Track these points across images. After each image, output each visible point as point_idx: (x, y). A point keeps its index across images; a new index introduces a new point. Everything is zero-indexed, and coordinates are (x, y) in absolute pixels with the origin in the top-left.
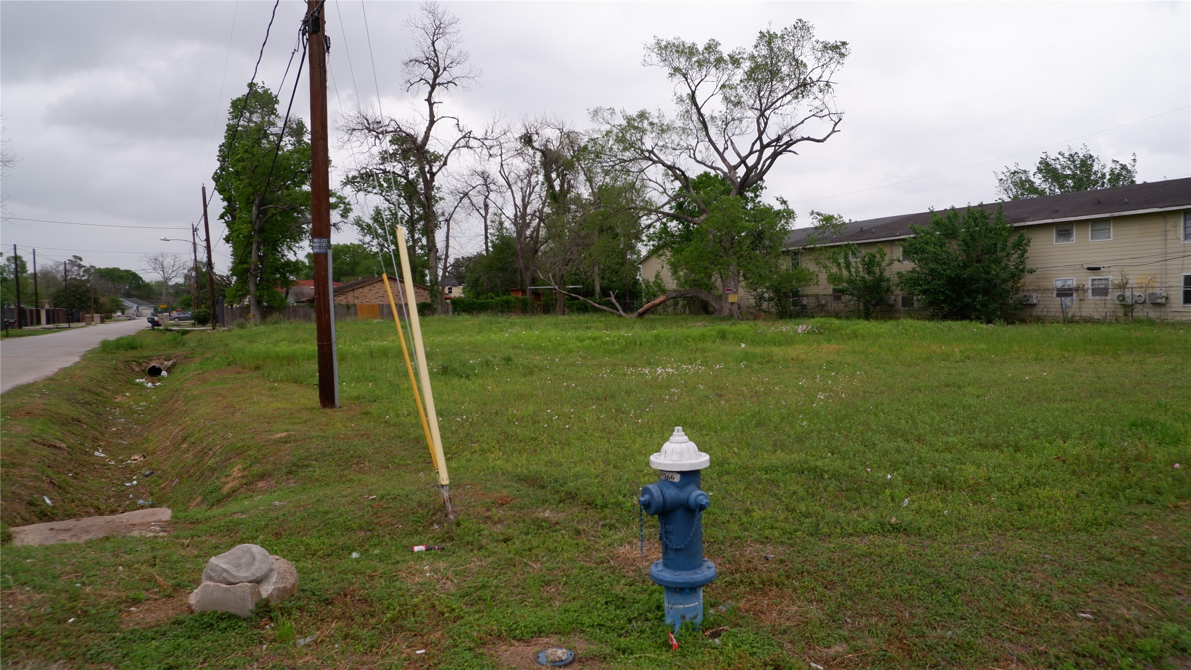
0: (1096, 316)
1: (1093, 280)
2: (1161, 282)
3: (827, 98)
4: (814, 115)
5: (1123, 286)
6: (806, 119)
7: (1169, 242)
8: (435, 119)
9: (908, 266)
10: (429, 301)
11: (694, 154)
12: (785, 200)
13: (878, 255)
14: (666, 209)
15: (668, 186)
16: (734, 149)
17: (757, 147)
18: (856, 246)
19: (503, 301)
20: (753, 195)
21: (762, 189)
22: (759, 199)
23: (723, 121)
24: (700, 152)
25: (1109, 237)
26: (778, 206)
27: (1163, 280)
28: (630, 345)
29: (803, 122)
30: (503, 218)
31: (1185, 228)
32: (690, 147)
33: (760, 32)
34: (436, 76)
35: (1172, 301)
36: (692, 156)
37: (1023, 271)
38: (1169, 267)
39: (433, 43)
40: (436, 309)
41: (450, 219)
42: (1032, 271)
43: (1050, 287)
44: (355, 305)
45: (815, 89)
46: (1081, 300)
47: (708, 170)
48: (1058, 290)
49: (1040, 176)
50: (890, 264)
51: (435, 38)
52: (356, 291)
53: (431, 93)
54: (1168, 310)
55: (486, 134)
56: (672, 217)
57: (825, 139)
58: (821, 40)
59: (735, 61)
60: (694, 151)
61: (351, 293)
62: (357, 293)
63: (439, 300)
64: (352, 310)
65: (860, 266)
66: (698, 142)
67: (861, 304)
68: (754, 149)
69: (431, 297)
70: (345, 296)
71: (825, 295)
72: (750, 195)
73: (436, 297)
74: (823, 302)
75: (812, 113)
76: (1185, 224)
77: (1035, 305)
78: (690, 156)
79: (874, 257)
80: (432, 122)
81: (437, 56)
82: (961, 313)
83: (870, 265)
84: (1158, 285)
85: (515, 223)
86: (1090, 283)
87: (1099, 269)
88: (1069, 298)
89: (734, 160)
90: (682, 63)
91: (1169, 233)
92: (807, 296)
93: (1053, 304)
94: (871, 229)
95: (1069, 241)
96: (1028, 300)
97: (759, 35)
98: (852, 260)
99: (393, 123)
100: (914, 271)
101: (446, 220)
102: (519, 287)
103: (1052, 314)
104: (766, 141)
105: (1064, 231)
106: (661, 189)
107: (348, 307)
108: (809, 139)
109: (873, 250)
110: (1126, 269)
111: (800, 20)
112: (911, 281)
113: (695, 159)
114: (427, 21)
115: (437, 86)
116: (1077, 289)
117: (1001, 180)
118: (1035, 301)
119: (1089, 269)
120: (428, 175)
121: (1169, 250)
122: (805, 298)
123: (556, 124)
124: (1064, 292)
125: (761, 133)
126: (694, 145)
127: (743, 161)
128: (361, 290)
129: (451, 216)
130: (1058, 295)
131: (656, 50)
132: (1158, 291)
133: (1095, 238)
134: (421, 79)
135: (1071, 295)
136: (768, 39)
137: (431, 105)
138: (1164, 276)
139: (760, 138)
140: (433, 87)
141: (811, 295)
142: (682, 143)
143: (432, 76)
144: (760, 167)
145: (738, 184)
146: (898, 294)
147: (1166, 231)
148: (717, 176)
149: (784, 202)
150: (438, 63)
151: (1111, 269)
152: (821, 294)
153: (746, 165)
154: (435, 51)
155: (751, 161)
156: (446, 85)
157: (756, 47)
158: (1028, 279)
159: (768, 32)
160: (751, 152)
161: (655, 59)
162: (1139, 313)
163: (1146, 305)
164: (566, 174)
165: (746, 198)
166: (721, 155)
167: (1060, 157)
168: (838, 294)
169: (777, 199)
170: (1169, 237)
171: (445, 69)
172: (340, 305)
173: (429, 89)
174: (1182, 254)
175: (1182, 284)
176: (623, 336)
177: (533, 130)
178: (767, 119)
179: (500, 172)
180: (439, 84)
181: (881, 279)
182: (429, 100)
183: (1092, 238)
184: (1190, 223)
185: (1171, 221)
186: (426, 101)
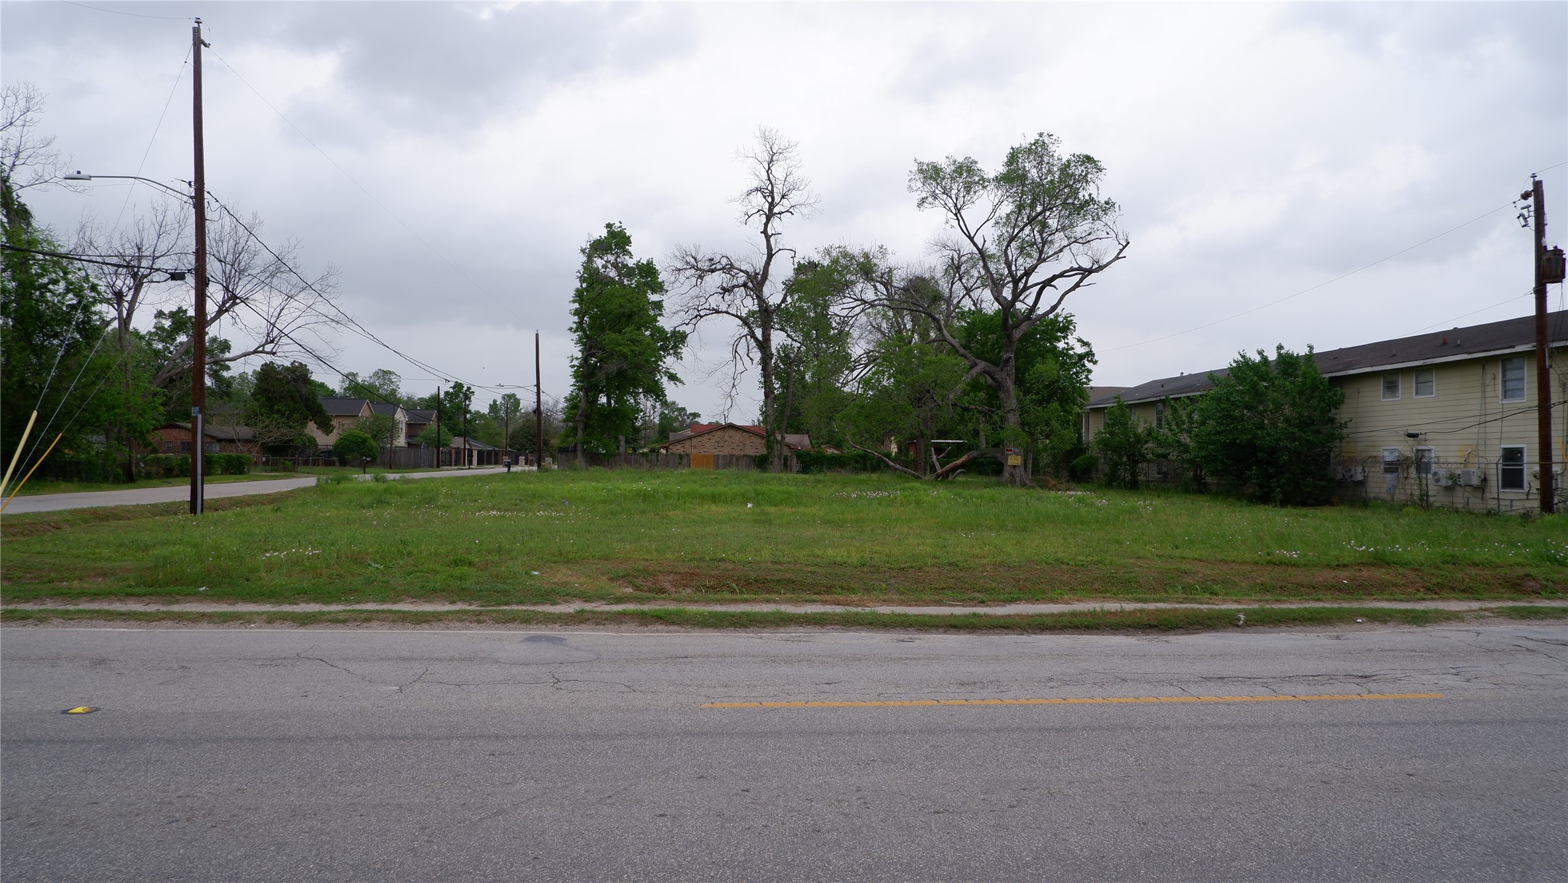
1: (1417, 451)
2: (1479, 457)
5: (1437, 461)
7: (1488, 400)
8: (773, 252)
25: (1432, 393)
27: (1482, 454)
31: (1504, 382)
34: (773, 205)
35: (1491, 483)
38: (1489, 436)
39: (768, 172)
43: (1379, 459)
44: (688, 455)
46: (1406, 478)
48: (1384, 462)
53: (766, 225)
54: (1487, 495)
57: (1105, 268)
64: (685, 460)
70: (682, 445)
73: (773, 449)
76: (1504, 376)
77: (1361, 483)
80: (770, 256)
81: (772, 184)
84: (1475, 460)
86: (1412, 455)
87: (1417, 436)
88: (1394, 475)
91: (1488, 389)
93: (1380, 484)
95: (1395, 396)
96: (1351, 476)
99: (725, 259)
105: (1392, 381)
107: (681, 457)
114: (761, 149)
115: (773, 217)
116: (1401, 463)
118: (1360, 478)
119: (1410, 435)
121: (1489, 410)
124: (1391, 467)
128: (699, 439)
130: (1385, 470)
132: (1473, 468)
133: (1420, 395)
134: (758, 210)
135: (1398, 470)
137: (768, 238)
138: (1482, 448)
140: (768, 219)
143: (767, 205)
147: (1484, 386)
150: (773, 192)
151: (1429, 439)
154: (769, 178)
156: (783, 215)
163: (1465, 489)
170: (1488, 394)
171: (781, 198)
172: (674, 454)
173: (765, 220)
175: (1501, 460)
180: (775, 214)
182: (765, 232)
183: (1417, 393)
184: (1510, 375)
185: (1490, 371)
186: (761, 233)
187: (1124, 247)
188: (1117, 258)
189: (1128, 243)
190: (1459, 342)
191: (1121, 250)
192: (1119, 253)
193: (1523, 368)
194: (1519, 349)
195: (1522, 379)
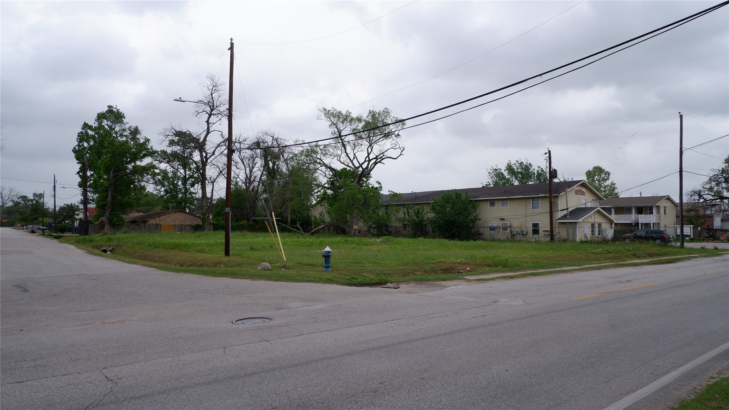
0: (502, 239)
1: (502, 224)
2: (525, 226)
3: (398, 140)
4: (392, 148)
5: (510, 227)
6: (388, 149)
7: (527, 209)
8: (210, 131)
9: (431, 215)
10: (201, 223)
11: (340, 159)
12: (380, 182)
13: (421, 209)
14: (326, 185)
15: (327, 173)
16: (357, 160)
17: (367, 159)
18: (412, 205)
19: (240, 225)
20: (366, 180)
21: (370, 177)
22: (369, 181)
23: (353, 145)
24: (343, 157)
25: (508, 207)
26: (376, 185)
27: (526, 225)
28: (311, 245)
29: (387, 151)
30: (238, 180)
31: (532, 204)
32: (338, 155)
33: (369, 111)
34: (212, 110)
35: (529, 233)
36: (339, 160)
37: (476, 219)
38: (528, 220)
39: (212, 94)
40: (205, 228)
41: (214, 182)
42: (480, 220)
43: (486, 226)
44: (161, 225)
45: (393, 136)
46: (498, 232)
47: (346, 167)
48: (490, 227)
49: (507, 172)
50: (426, 213)
51: (213, 92)
52: (161, 217)
53: (209, 118)
54: (528, 237)
55: (236, 140)
56: (328, 188)
57: (397, 158)
58: (395, 117)
59: (359, 120)
60: (340, 157)
61: (158, 219)
62: (161, 218)
63: (207, 224)
64: (159, 227)
65: (414, 214)
66: (342, 153)
67: (414, 231)
68: (366, 160)
69: (202, 222)
70: (155, 220)
71: (399, 227)
72: (365, 179)
73: (205, 221)
74: (398, 230)
75: (392, 146)
76: (532, 203)
77: (482, 234)
78: (338, 160)
79: (420, 210)
80: (208, 133)
81: (213, 101)
82: (451, 237)
83: (418, 213)
84: (524, 227)
85: (245, 183)
86: (501, 225)
87: (504, 219)
88: (494, 231)
89: (357, 165)
90: (335, 120)
91: (527, 206)
92: (391, 227)
93: (487, 233)
94: (420, 197)
95: (494, 207)
96: (479, 232)
97: (369, 112)
98: (410, 211)
99: (188, 132)
100: (434, 217)
101: (212, 182)
102: (245, 217)
103: (487, 238)
104: (371, 157)
105: (492, 202)
106: (324, 175)
107: (157, 225)
108: (390, 157)
109: (419, 207)
110: (511, 219)
111: (386, 109)
112: (432, 222)
113: (340, 161)
114: (208, 83)
115: (212, 116)
116: (497, 227)
117: (489, 172)
118: (482, 232)
119: (501, 219)
120: (205, 159)
121: (528, 213)
122: (390, 228)
123: (271, 134)
124: (492, 229)
125: (369, 154)
126: (340, 154)
127: (361, 166)
128: (164, 217)
129: (215, 180)
130: (490, 230)
131: (323, 112)
132: (523, 229)
133: (503, 207)
134: (204, 111)
135: (495, 230)
136: (373, 114)
137: (208, 124)
138: (526, 223)
139: (368, 156)
140: (210, 116)
141: (393, 227)
142: (334, 152)
143: (210, 110)
144: (369, 167)
145: (359, 175)
146: (429, 228)
147: (526, 205)
148: (349, 170)
149: (380, 183)
150: (213, 104)
151: (508, 220)
152: (397, 226)
153: (362, 168)
154: (212, 98)
155: (364, 166)
156: (217, 115)
157: (367, 117)
158: (478, 222)
159: (373, 111)
160: (365, 161)
161: (323, 117)
162: (518, 238)
163: (520, 235)
164: (276, 162)
165: (363, 181)
166: (352, 162)
167: (517, 163)
168: (405, 226)
169: (377, 182)
171: (217, 107)
172: (152, 224)
173: (208, 116)
174: (532, 215)
175: (532, 227)
176: (308, 241)
177: (261, 140)
178: (372, 147)
179: (239, 156)
180: (213, 114)
181: (422, 220)
182: (208, 122)
183: (502, 206)
184: (534, 202)
185: (528, 201)
186: (206, 122)
187: (402, 151)
188: (401, 155)
189: (404, 149)
190: (514, 192)
191: (402, 152)
192: (401, 153)
193: (539, 201)
194: (540, 195)
195: (539, 204)
